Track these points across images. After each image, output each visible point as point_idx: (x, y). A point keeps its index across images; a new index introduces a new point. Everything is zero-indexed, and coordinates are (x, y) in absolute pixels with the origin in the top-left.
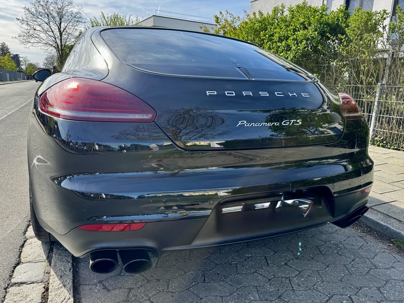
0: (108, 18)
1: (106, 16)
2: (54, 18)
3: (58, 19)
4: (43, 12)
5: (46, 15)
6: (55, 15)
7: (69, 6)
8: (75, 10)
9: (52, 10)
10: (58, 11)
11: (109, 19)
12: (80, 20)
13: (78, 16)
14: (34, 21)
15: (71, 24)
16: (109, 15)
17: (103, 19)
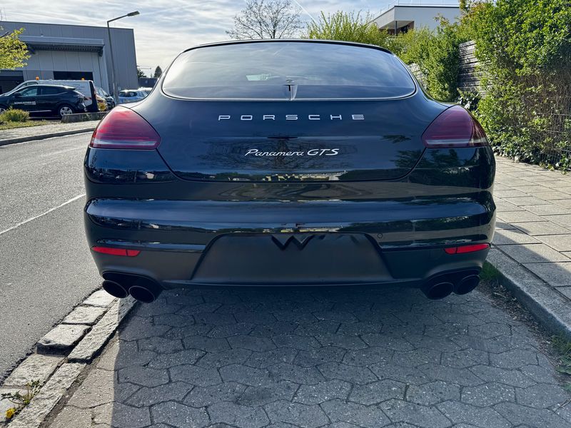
0: (329, 18)
1: (326, 16)
2: (267, 25)
3: (271, 28)
4: (256, 20)
5: (258, 24)
6: (268, 21)
7: (286, 9)
8: (293, 12)
9: (265, 17)
10: (272, 16)
11: (331, 19)
12: (298, 25)
13: (296, 19)
14: (246, 33)
15: (286, 31)
16: (331, 14)
17: (322, 20)
